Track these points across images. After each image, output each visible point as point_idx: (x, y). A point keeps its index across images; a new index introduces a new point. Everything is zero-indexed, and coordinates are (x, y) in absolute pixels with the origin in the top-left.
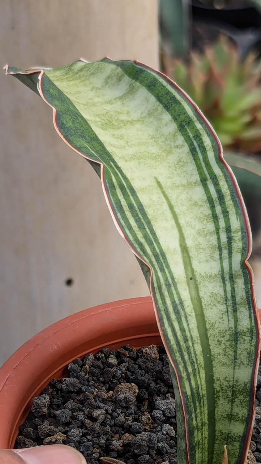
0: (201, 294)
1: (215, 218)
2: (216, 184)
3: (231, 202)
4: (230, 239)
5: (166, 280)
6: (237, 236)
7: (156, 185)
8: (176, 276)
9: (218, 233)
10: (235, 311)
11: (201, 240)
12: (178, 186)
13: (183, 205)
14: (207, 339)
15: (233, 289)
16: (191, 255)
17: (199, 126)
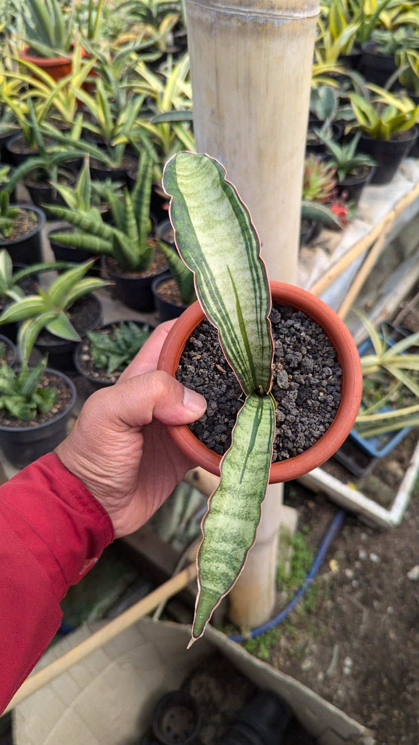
0: (246, 330)
1: (255, 290)
2: (257, 271)
3: (263, 283)
4: (261, 303)
5: (228, 328)
6: (265, 302)
7: (227, 270)
8: (233, 324)
9: (256, 299)
10: (262, 338)
11: (247, 302)
12: (238, 270)
13: (240, 282)
14: (250, 349)
15: (261, 328)
16: (242, 311)
17: (251, 232)
